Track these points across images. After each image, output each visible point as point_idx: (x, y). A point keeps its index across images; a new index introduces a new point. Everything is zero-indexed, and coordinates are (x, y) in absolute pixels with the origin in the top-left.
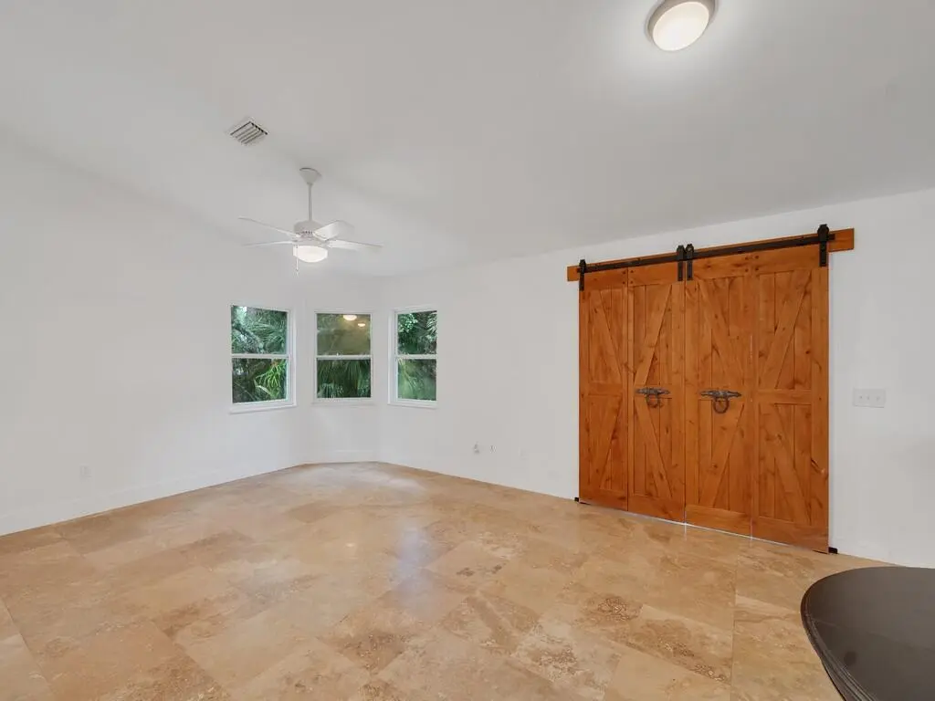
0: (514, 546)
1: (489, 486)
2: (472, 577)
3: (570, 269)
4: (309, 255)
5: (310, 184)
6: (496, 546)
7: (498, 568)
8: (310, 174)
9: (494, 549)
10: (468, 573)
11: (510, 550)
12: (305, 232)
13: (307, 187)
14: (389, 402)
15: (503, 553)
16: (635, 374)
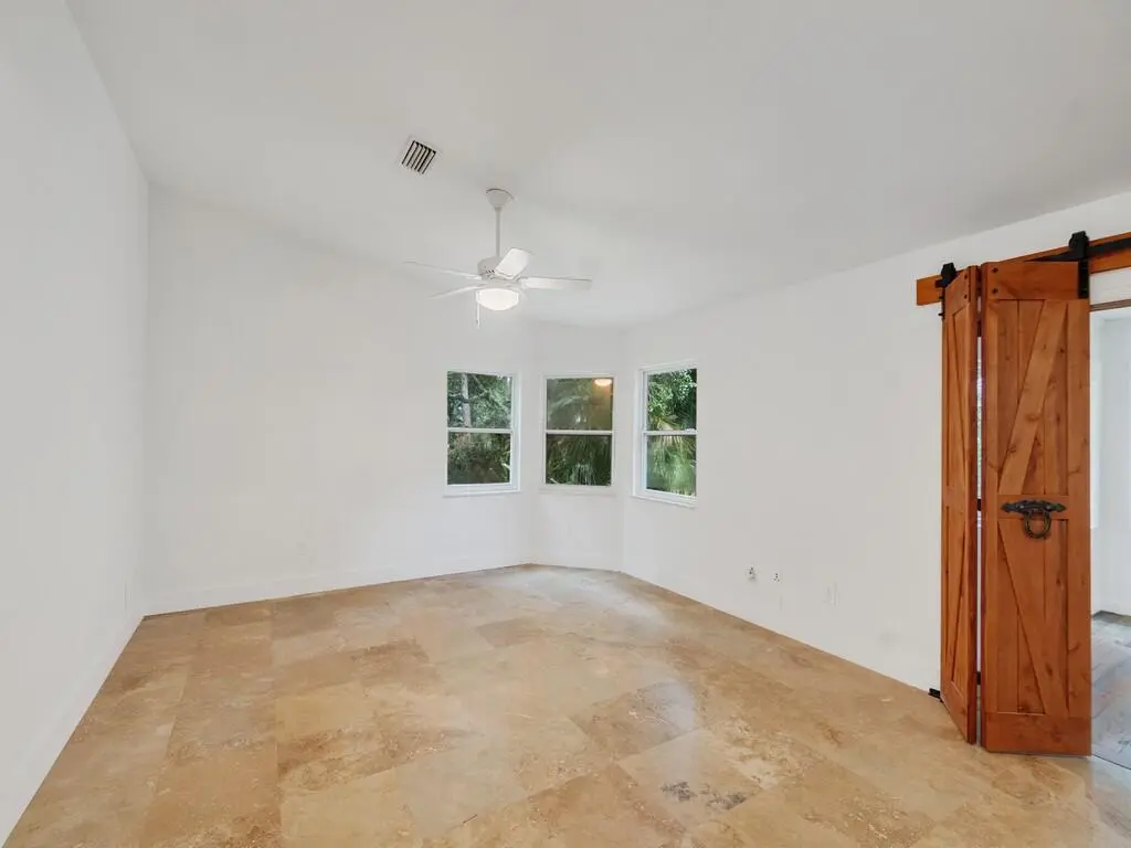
0: (781, 762)
1: (771, 636)
2: (686, 802)
3: (921, 284)
4: (496, 300)
5: (498, 209)
6: (746, 751)
7: (738, 799)
8: (498, 195)
9: (743, 759)
10: (683, 793)
11: (770, 767)
12: (487, 273)
13: (494, 213)
14: (634, 494)
15: (760, 772)
16: (1000, 471)
